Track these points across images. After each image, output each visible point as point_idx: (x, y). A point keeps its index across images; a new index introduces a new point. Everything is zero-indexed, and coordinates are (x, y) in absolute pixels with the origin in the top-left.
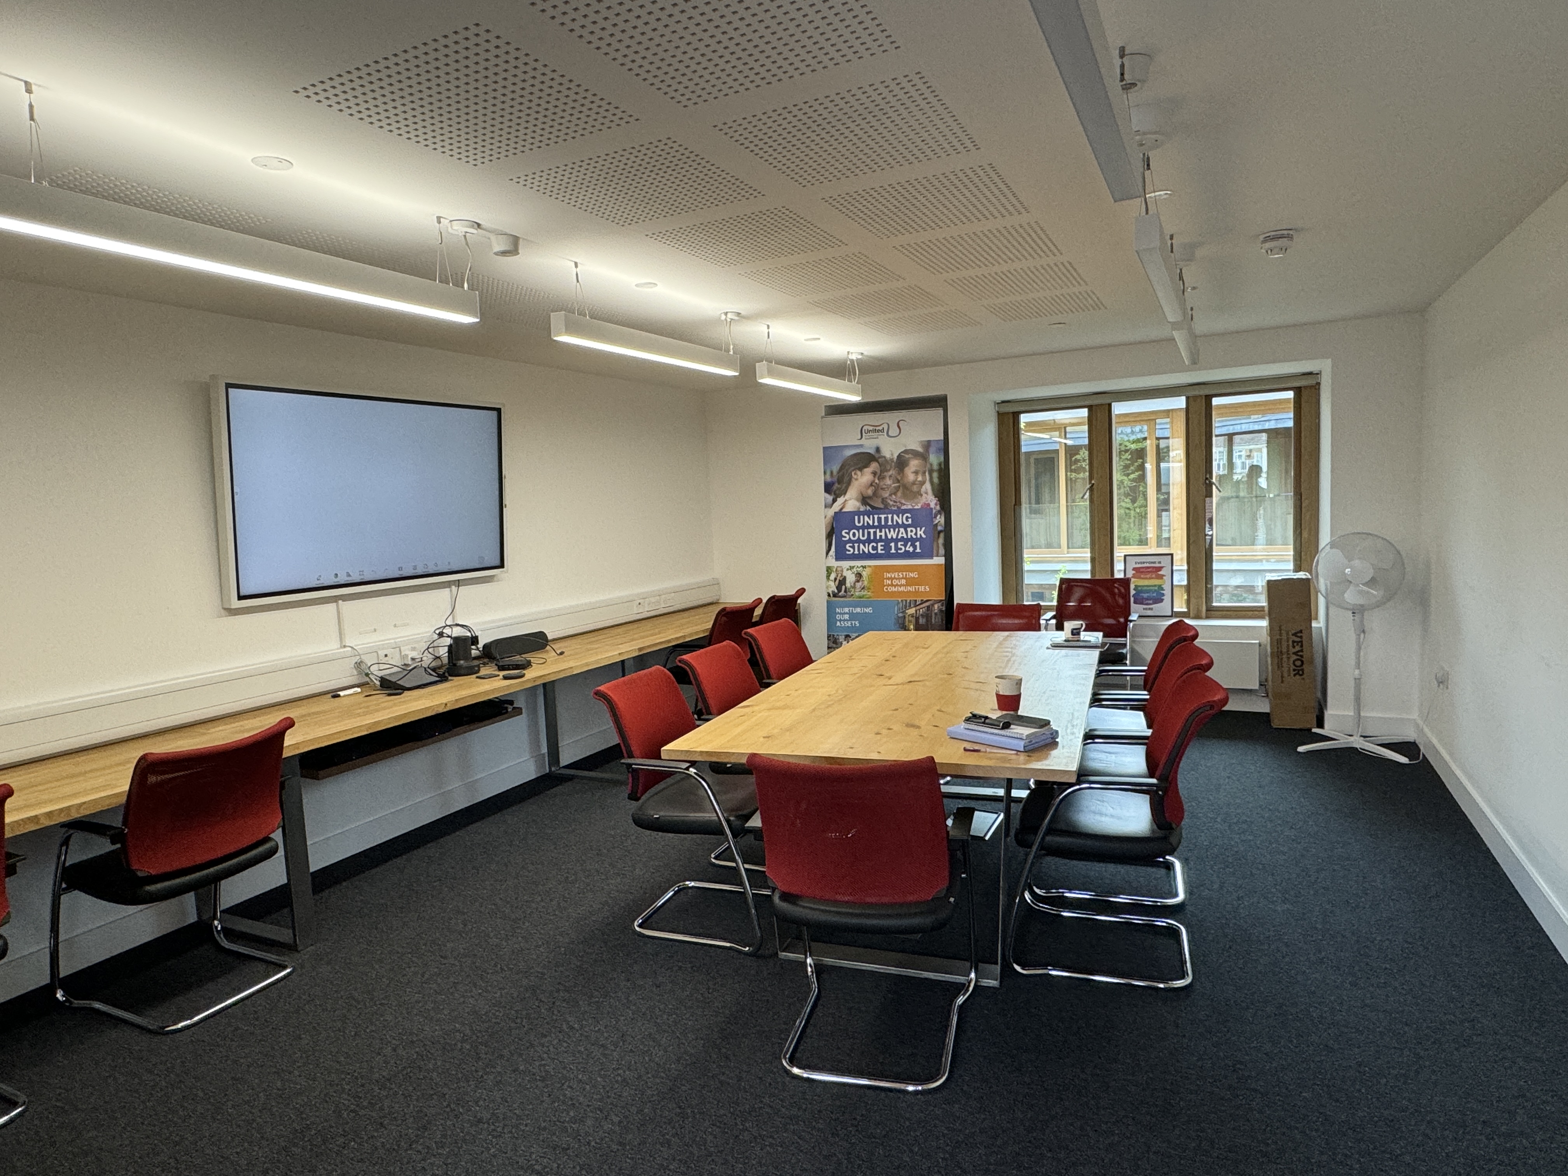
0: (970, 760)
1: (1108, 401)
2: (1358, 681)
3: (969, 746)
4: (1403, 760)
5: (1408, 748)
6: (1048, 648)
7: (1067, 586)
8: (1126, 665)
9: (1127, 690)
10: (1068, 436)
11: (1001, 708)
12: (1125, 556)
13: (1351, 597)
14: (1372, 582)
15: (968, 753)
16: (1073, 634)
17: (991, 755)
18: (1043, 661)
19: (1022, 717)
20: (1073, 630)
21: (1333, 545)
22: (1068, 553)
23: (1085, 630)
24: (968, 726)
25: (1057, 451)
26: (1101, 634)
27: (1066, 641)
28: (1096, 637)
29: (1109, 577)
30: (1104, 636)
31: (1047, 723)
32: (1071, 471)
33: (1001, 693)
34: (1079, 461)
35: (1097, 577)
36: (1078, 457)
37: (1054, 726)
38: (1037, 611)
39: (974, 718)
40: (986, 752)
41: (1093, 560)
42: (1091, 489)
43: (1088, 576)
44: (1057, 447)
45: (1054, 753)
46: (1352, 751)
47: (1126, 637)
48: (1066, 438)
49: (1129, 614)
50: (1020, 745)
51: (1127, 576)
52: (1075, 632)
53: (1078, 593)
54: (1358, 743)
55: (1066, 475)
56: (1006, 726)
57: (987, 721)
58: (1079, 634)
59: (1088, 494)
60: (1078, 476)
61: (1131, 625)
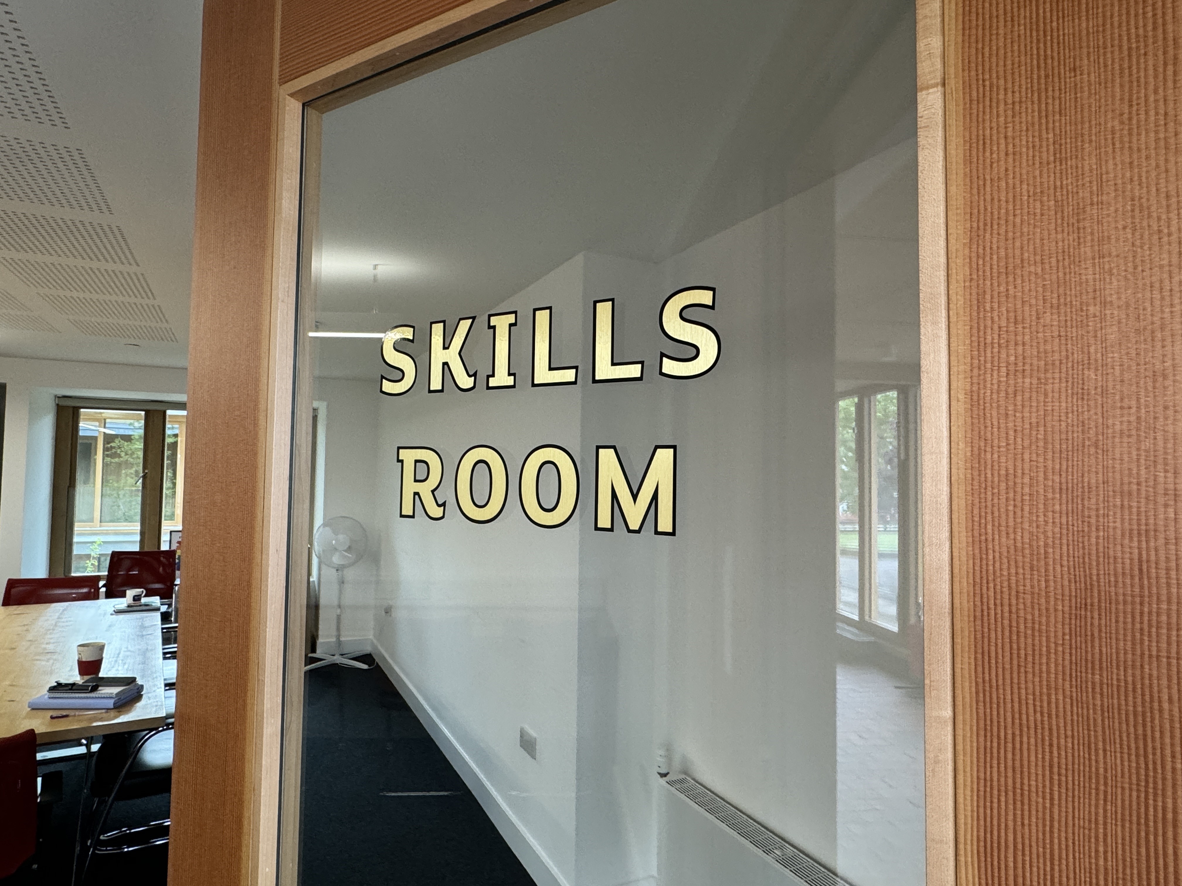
0: (61, 726)
1: (164, 409)
2: (339, 618)
3: (55, 714)
4: (365, 667)
5: (367, 658)
6: (112, 614)
7: (117, 558)
8: (171, 622)
9: (170, 644)
10: (107, 426)
11: (82, 673)
12: (171, 532)
13: (336, 559)
14: (349, 549)
15: (56, 720)
16: (134, 600)
17: (81, 718)
18: (110, 626)
19: (103, 678)
20: (134, 597)
21: (324, 525)
22: (100, 526)
23: (145, 596)
24: (52, 695)
25: (95, 438)
26: (158, 598)
27: (128, 606)
28: (155, 601)
29: (156, 550)
30: (161, 599)
31: (134, 680)
32: (108, 456)
33: (84, 660)
34: (114, 447)
35: (146, 549)
36: (113, 444)
37: (139, 682)
38: (92, 581)
39: (59, 687)
40: (75, 716)
41: (142, 534)
42: (144, 477)
43: (136, 548)
44: (95, 434)
45: (139, 705)
46: (334, 666)
47: (172, 598)
48: (105, 427)
49: (175, 580)
50: (110, 703)
51: (172, 549)
52: (137, 598)
53: (127, 563)
54: (338, 659)
55: (103, 459)
56: (95, 689)
57: (74, 688)
58: (139, 600)
59: (141, 481)
60: (113, 460)
61: (177, 588)
